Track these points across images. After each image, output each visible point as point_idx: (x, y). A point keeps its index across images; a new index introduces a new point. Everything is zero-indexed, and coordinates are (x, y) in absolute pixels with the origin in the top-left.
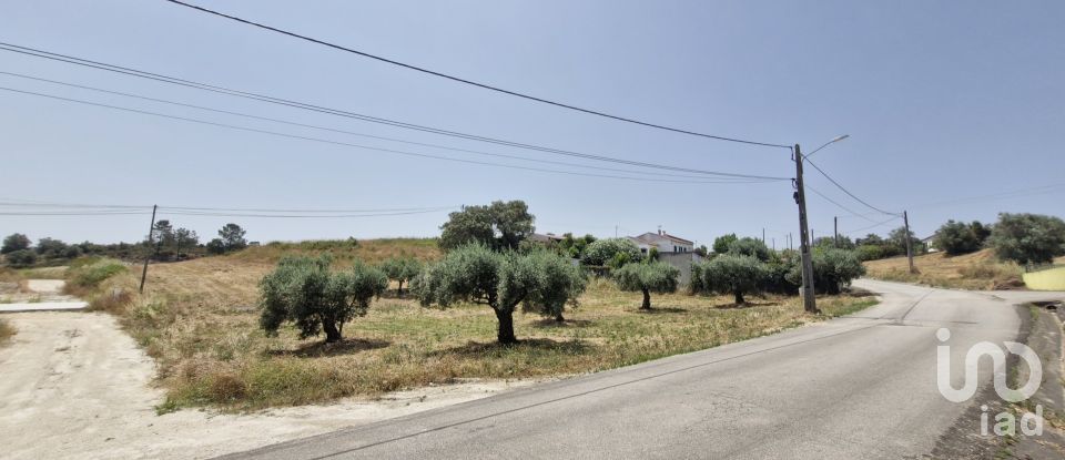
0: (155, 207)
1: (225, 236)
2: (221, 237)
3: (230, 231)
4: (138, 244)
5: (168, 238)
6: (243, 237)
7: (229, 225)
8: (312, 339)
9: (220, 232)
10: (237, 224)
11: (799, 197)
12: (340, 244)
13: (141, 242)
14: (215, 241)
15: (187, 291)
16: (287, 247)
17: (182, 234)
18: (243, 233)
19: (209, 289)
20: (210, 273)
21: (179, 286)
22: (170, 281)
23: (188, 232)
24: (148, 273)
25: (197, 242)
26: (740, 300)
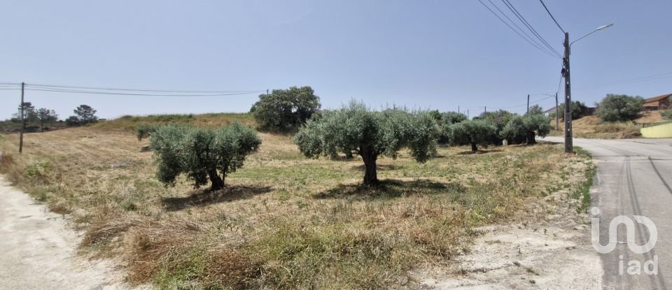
0: (23, 84)
1: (79, 114)
2: (76, 115)
3: (83, 110)
4: (7, 121)
5: (32, 116)
6: (95, 115)
7: (82, 106)
8: (203, 187)
9: (75, 111)
10: (88, 105)
11: (566, 73)
12: (179, 117)
13: (9, 119)
14: (72, 118)
15: (61, 153)
16: (137, 119)
17: (43, 112)
18: (94, 112)
19: (80, 151)
20: (77, 139)
21: (53, 149)
22: (44, 146)
23: (48, 111)
24: (24, 140)
25: (56, 118)
26: (475, 149)
